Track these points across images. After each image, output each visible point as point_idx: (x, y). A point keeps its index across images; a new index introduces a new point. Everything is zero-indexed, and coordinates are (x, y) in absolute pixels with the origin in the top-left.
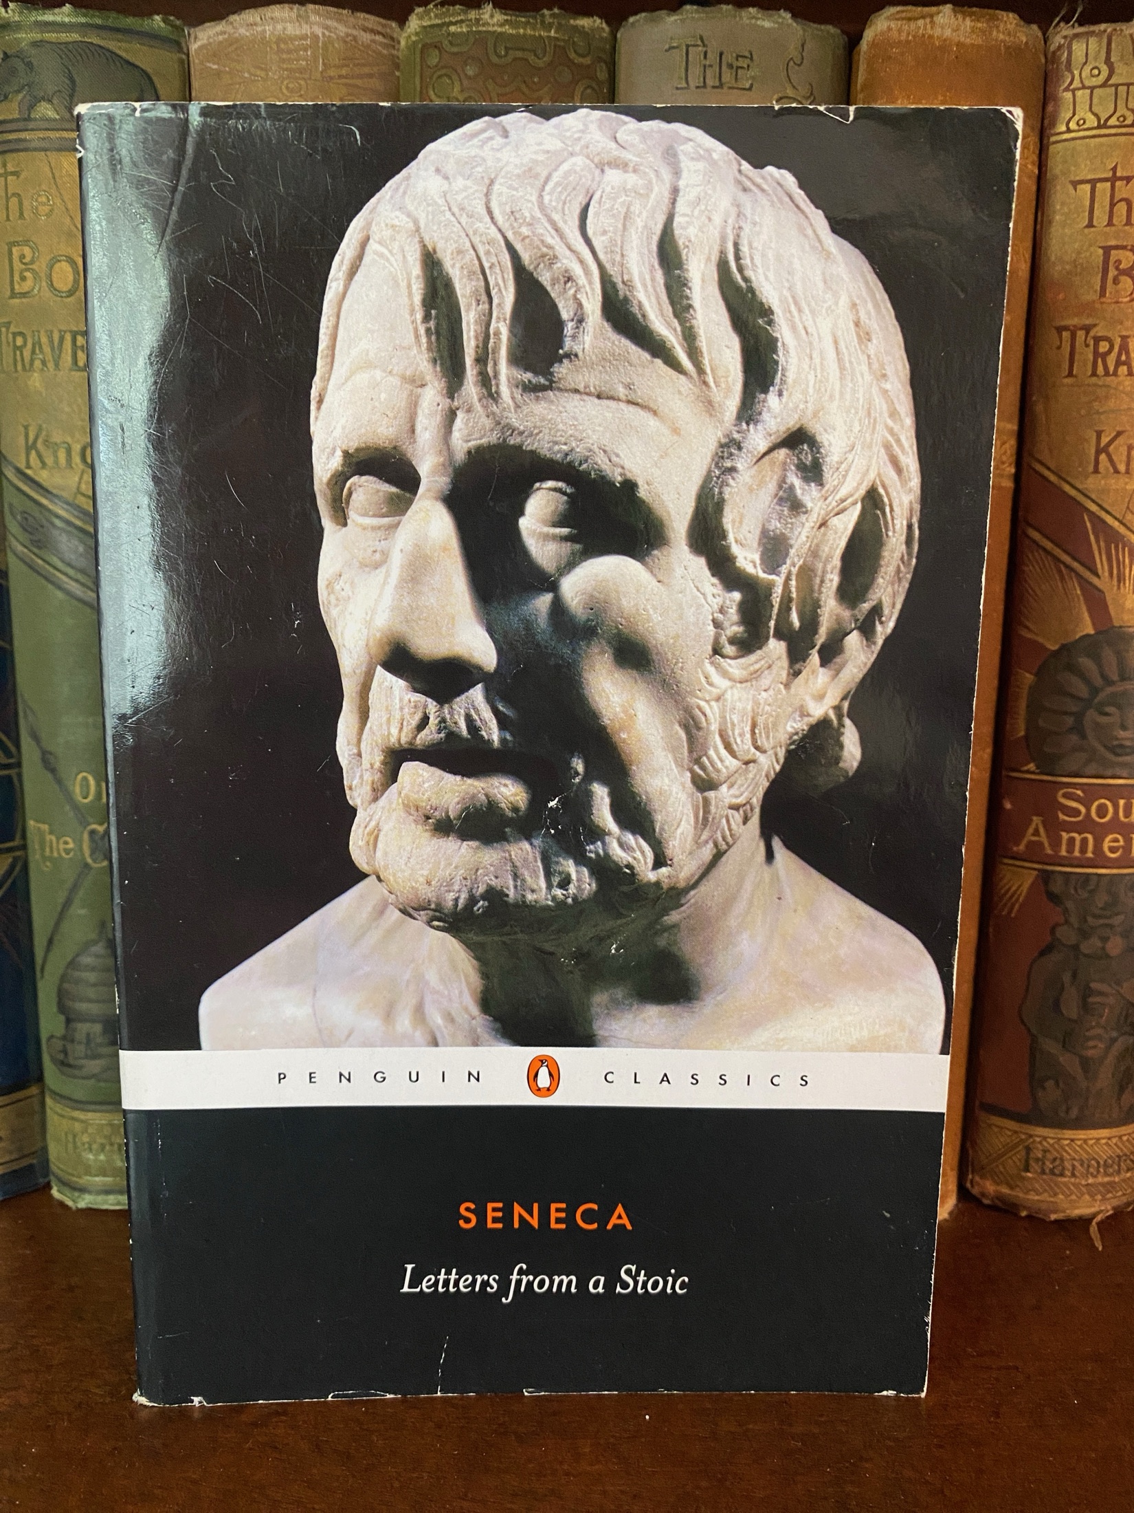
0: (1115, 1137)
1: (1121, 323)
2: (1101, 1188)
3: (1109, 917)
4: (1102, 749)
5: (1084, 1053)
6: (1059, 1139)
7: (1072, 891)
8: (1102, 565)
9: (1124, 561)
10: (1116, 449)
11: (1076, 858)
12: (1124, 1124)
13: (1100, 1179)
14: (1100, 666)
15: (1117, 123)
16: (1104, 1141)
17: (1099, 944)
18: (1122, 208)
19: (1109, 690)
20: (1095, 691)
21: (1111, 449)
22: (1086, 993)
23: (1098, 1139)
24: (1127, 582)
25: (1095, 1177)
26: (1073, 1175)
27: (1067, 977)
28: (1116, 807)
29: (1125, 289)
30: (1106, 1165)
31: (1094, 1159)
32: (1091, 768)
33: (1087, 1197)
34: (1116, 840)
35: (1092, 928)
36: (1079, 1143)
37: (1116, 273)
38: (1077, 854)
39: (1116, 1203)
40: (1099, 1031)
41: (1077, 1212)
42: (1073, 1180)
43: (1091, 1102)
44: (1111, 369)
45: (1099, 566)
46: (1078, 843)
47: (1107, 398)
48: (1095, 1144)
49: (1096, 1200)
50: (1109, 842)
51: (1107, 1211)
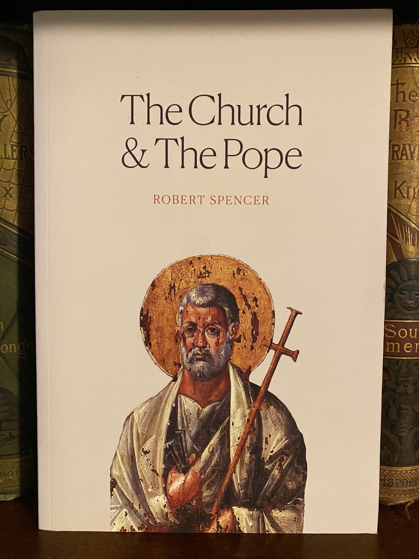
0: (413, 470)
1: (403, 139)
2: (409, 492)
3: (408, 377)
4: (402, 308)
5: (399, 434)
6: (391, 471)
7: (392, 367)
8: (399, 234)
9: (408, 232)
10: (404, 188)
11: (393, 352)
13: (408, 488)
14: (400, 275)
15: (399, 63)
16: (409, 472)
17: (404, 388)
18: (401, 95)
19: (404, 284)
20: (398, 284)
21: (401, 188)
22: (399, 409)
23: (407, 471)
24: (409, 241)
25: (406, 487)
26: (397, 486)
27: (391, 402)
28: (408, 331)
29: (404, 126)
30: (410, 481)
31: (406, 479)
32: (399, 316)
33: (403, 496)
34: (410, 346)
36: (399, 472)
37: (400, 120)
38: (393, 351)
39: (415, 498)
41: (399, 502)
42: (397, 488)
43: (403, 454)
44: (400, 157)
45: (398, 234)
46: (393, 347)
47: (399, 168)
48: (405, 473)
49: (407, 497)
50: (406, 346)
51: (412, 502)
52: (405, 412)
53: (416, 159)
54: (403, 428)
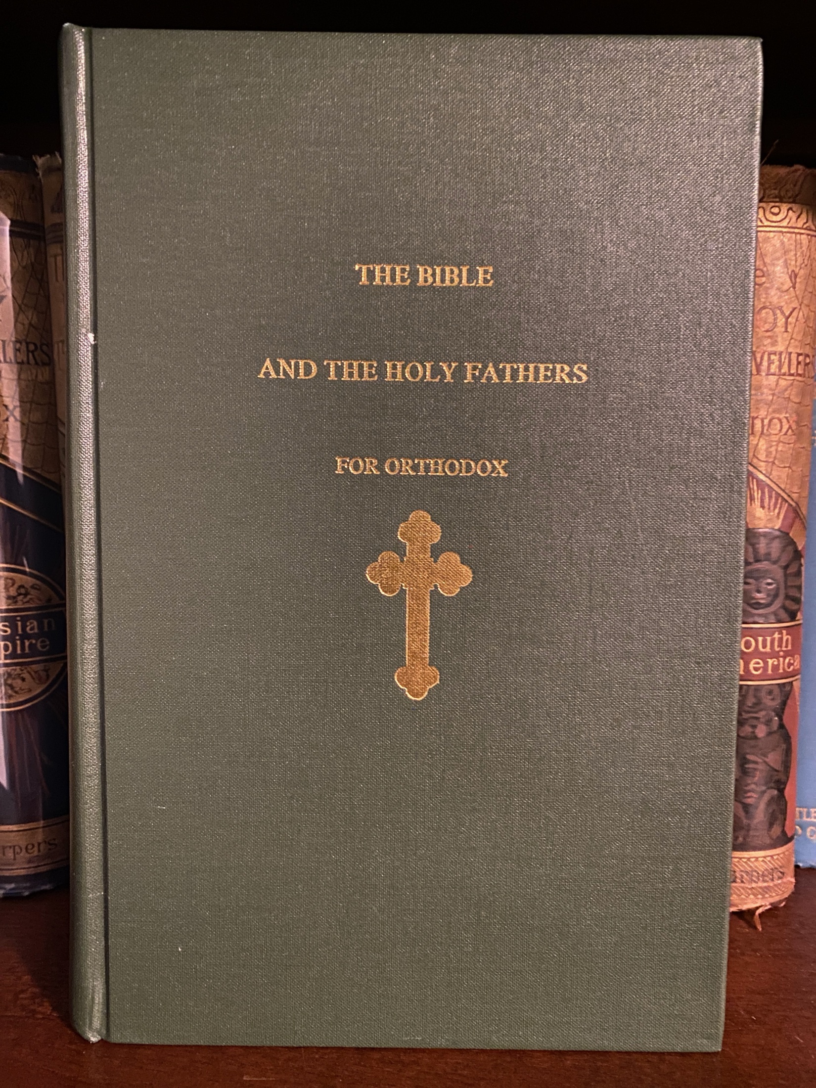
0: (769, 856)
2: (760, 890)
3: (756, 712)
5: (744, 801)
9: (753, 488)
12: (775, 848)
13: (761, 884)
16: (761, 859)
17: (750, 730)
22: (744, 762)
23: (757, 858)
24: (756, 500)
25: (757, 883)
26: (742, 882)
28: (757, 641)
30: (763, 876)
31: (756, 871)
33: (752, 896)
34: (758, 663)
35: (745, 719)
36: (745, 860)
39: (772, 900)
40: (753, 786)
41: (745, 907)
42: (742, 885)
43: (751, 833)
48: (755, 861)
49: (758, 899)
50: (754, 664)
51: (766, 906)
52: (751, 766)
53: (763, 374)
54: (749, 791)
